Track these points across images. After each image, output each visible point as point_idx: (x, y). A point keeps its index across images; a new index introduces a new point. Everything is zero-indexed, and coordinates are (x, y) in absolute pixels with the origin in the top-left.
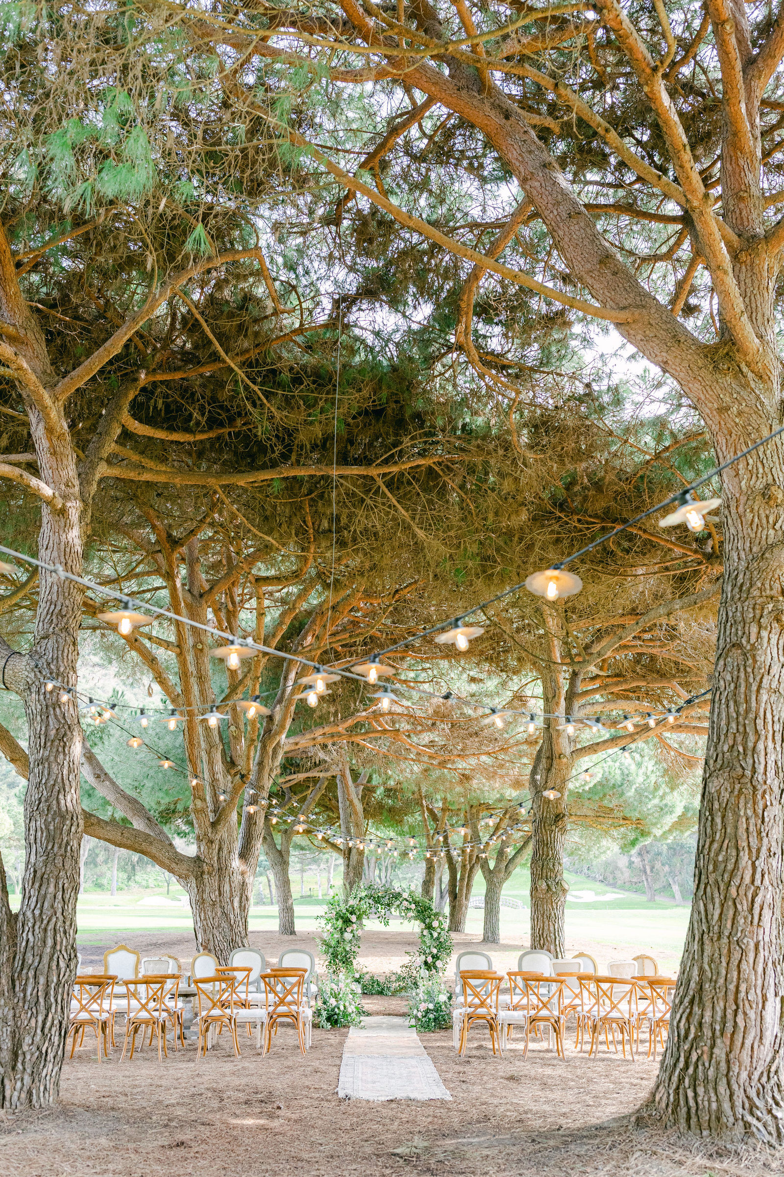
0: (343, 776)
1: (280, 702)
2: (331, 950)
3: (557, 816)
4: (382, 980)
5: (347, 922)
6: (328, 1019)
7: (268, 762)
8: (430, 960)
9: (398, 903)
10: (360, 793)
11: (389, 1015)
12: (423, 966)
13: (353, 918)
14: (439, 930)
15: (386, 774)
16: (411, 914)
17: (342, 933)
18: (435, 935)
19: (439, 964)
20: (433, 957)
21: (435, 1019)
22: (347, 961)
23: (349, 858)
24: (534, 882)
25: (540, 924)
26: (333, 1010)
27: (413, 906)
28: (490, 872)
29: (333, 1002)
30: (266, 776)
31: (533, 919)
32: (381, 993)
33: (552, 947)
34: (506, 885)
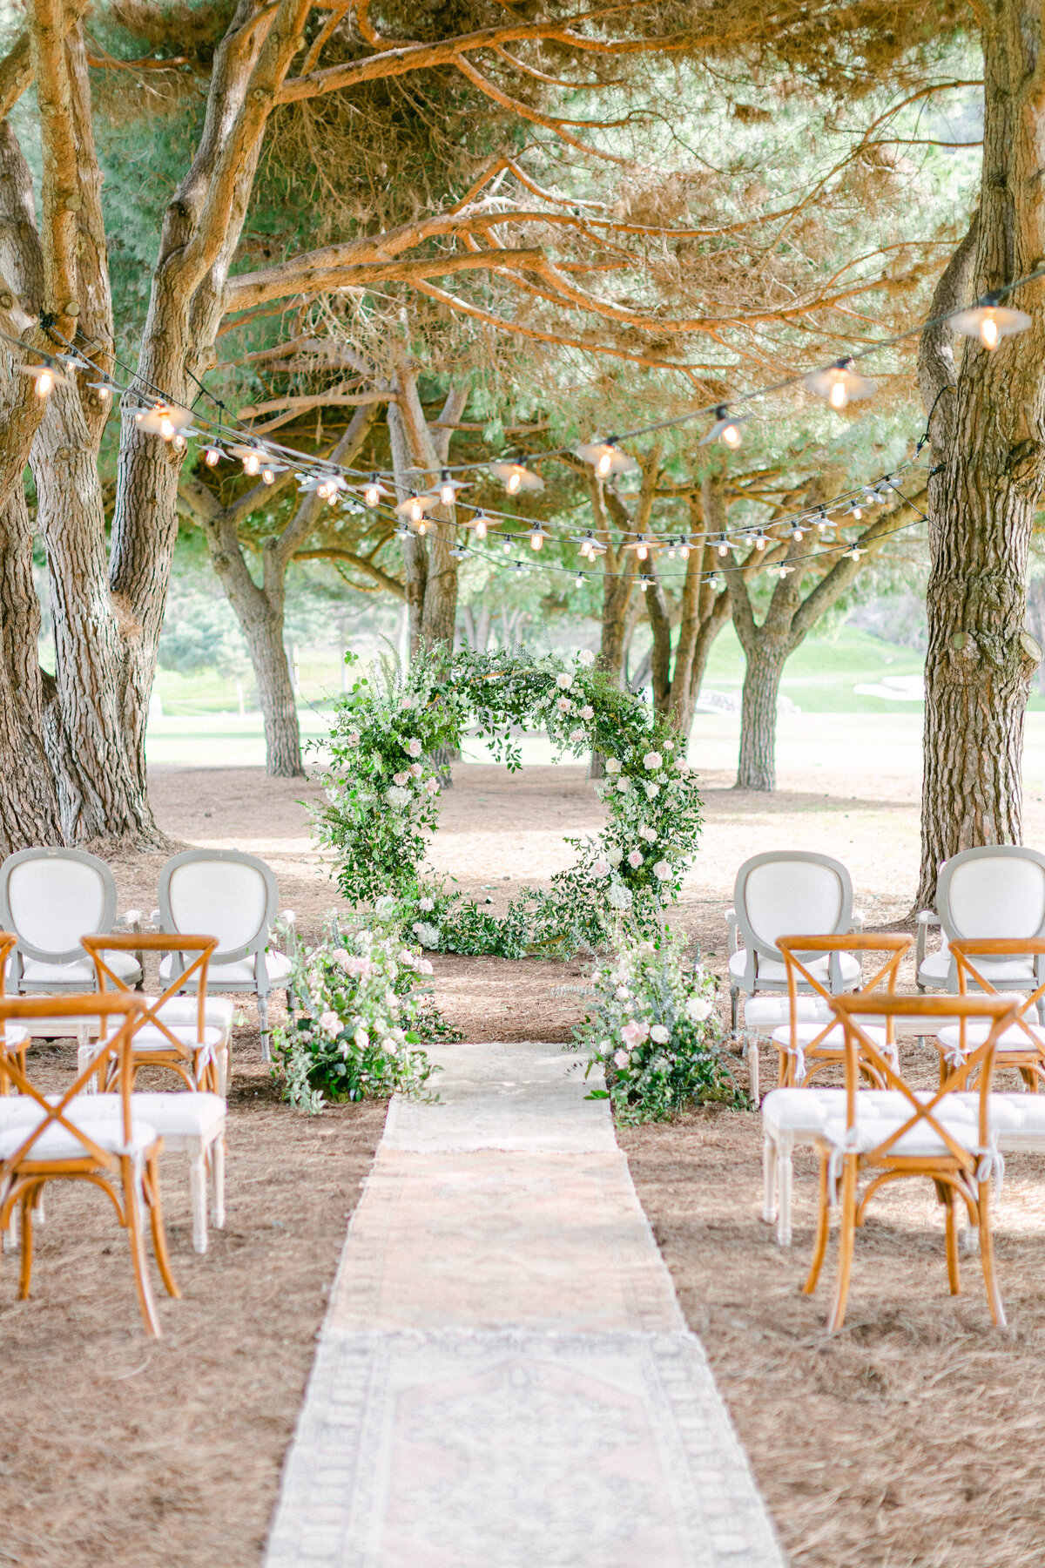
0: (402, 405)
1: (206, 166)
2: (351, 836)
3: (1015, 449)
4: (498, 914)
5: (395, 757)
6: (318, 1078)
7: (181, 333)
8: (636, 859)
9: (546, 702)
10: (446, 447)
11: (521, 1036)
12: (617, 878)
13: (414, 747)
14: (663, 778)
15: (508, 387)
16: (579, 733)
17: (381, 789)
18: (652, 790)
19: (663, 870)
20: (646, 852)
21: (674, 1077)
22: (397, 864)
23: (421, 603)
24: (939, 639)
25: (954, 756)
26: (332, 1048)
27: (588, 712)
28: (756, 631)
29: (331, 1023)
30: (177, 371)
31: (931, 743)
32: (496, 951)
33: (988, 821)
34: (792, 661)
